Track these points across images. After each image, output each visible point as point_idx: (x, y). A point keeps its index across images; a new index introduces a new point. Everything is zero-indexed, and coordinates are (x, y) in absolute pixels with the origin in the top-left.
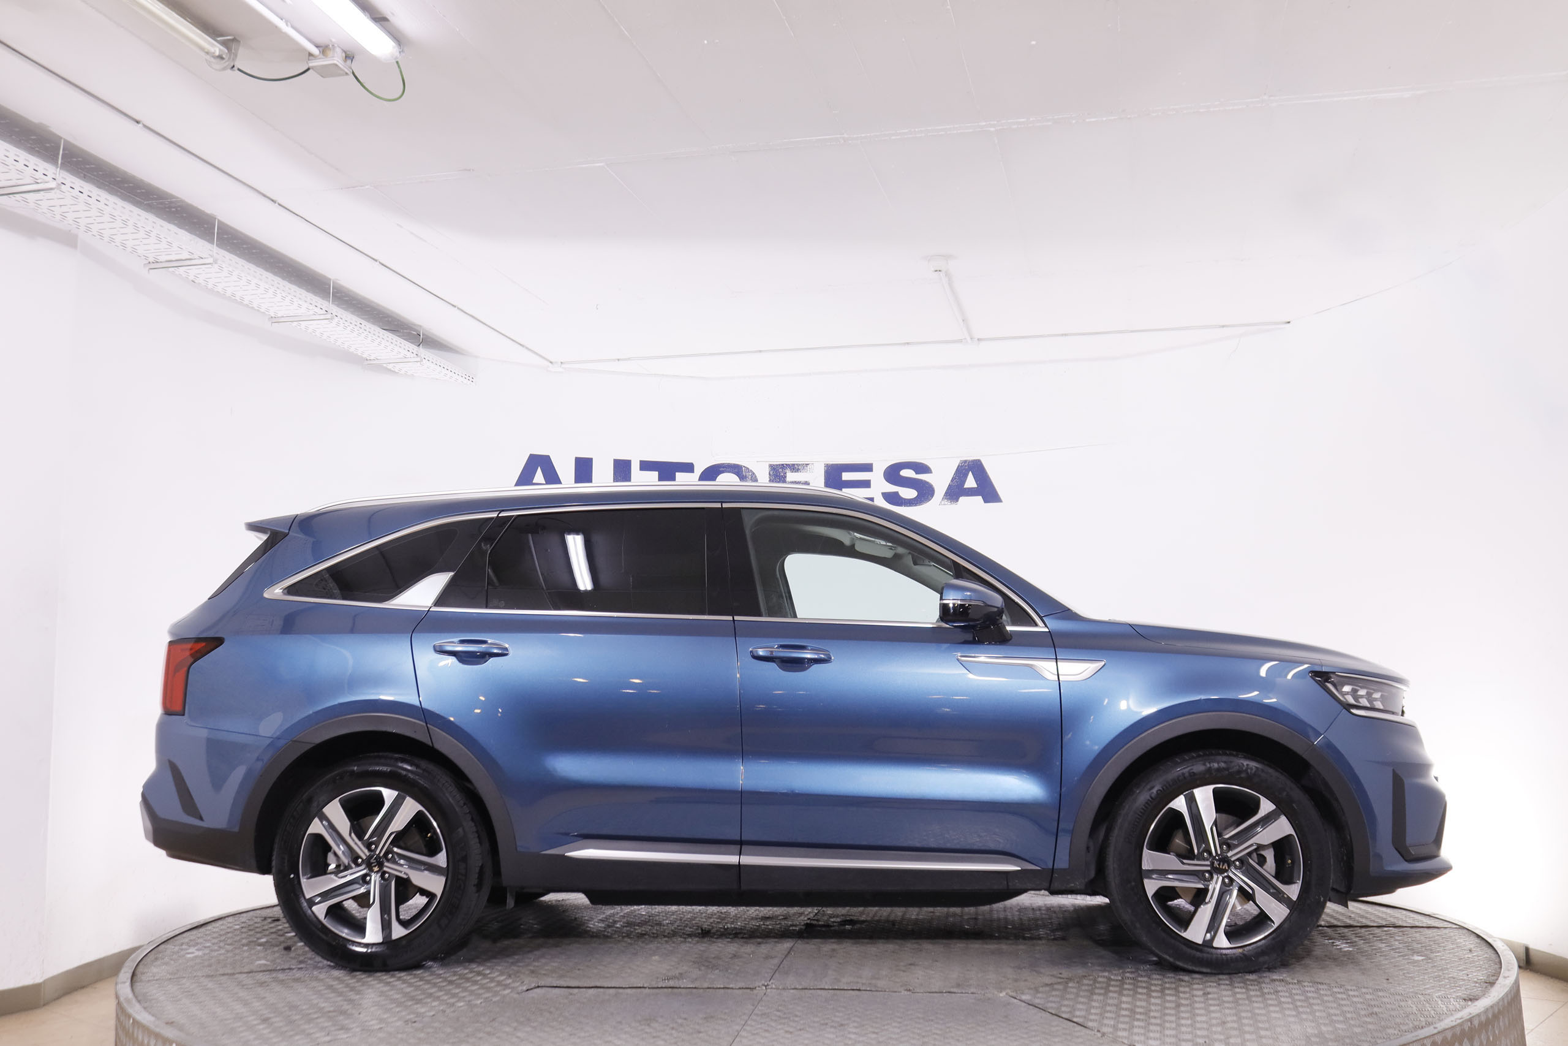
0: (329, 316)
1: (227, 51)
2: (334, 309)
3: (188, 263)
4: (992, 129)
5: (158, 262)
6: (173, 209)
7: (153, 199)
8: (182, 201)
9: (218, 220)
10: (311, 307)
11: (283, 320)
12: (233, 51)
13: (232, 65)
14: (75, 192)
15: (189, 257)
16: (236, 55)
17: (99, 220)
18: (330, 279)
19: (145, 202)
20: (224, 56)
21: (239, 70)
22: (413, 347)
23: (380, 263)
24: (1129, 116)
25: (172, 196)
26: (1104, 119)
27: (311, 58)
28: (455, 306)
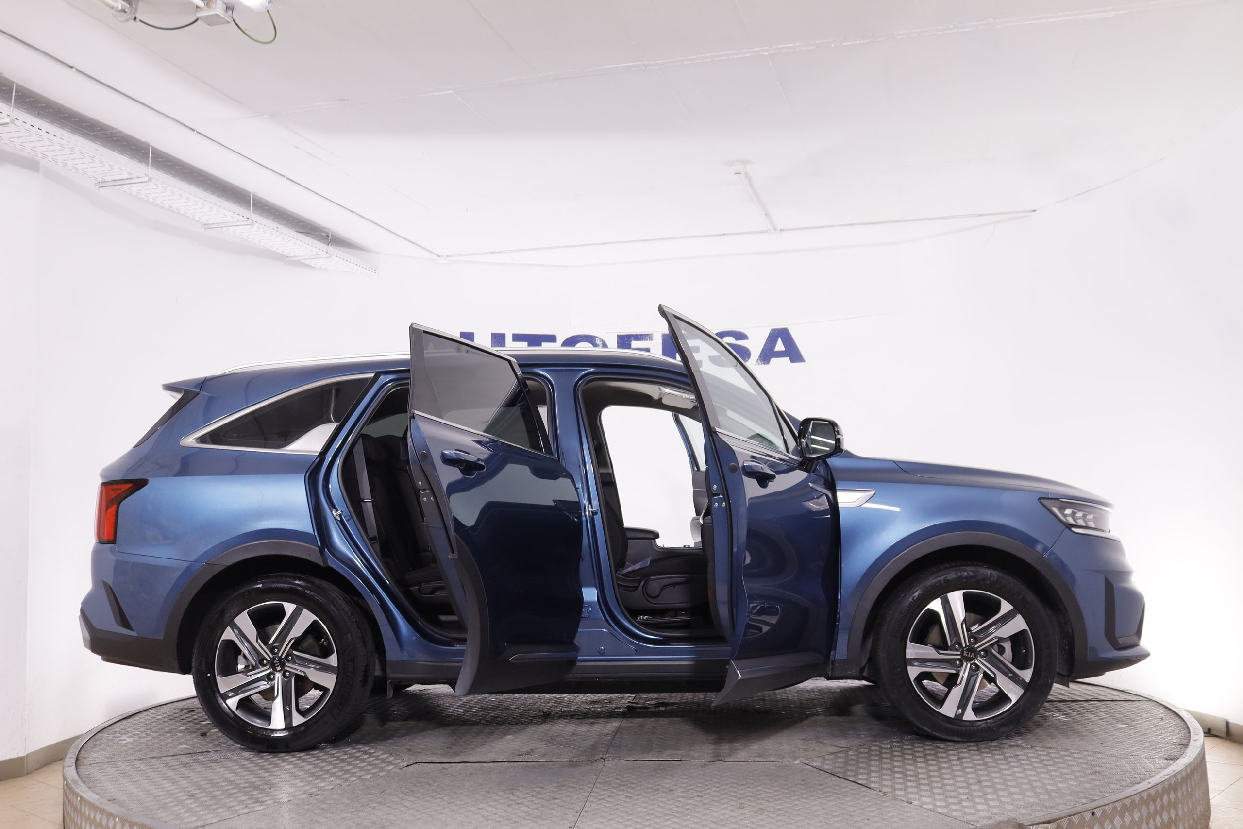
0: (250, 222)
1: (128, 6)
2: (256, 217)
3: (129, 181)
4: (766, 54)
5: (105, 182)
6: (115, 139)
7: (98, 131)
8: (120, 132)
9: (152, 147)
10: (234, 215)
11: (214, 226)
12: (133, 6)
13: (134, 17)
14: (28, 126)
15: (129, 177)
16: (136, 10)
17: (51, 148)
18: (250, 193)
19: (91, 134)
20: (126, 10)
21: (141, 21)
22: (323, 246)
23: (287, 178)
24: (878, 40)
25: (113, 128)
26: (858, 42)
27: (198, 9)
28: (354, 212)
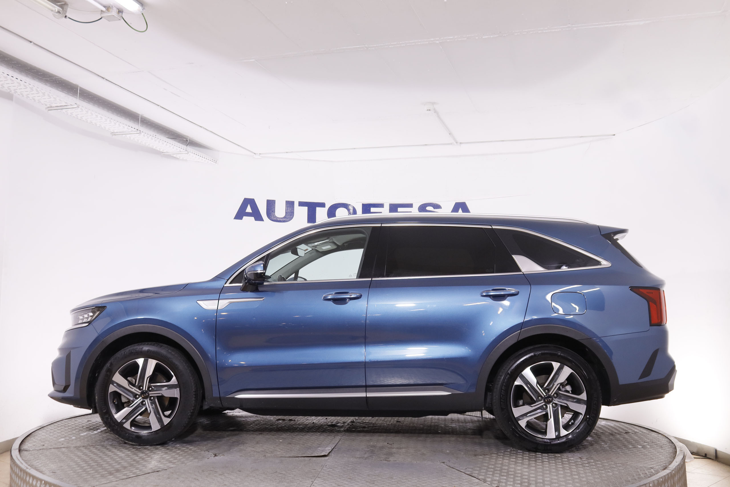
0: (138, 132)
1: (61, 10)
2: (143, 129)
3: (65, 107)
4: (437, 42)
5: (52, 107)
6: (58, 82)
7: (48, 77)
8: (61, 78)
9: (80, 87)
10: (129, 128)
11: (117, 134)
12: (65, 9)
13: (65, 16)
14: (5, 75)
15: (66, 105)
16: (66, 12)
17: (19, 87)
18: (139, 115)
19: (44, 79)
20: (60, 12)
21: (69, 18)
22: (184, 147)
23: (160, 106)
24: (504, 35)
25: (56, 76)
26: (492, 36)
27: (102, 12)
28: (202, 127)
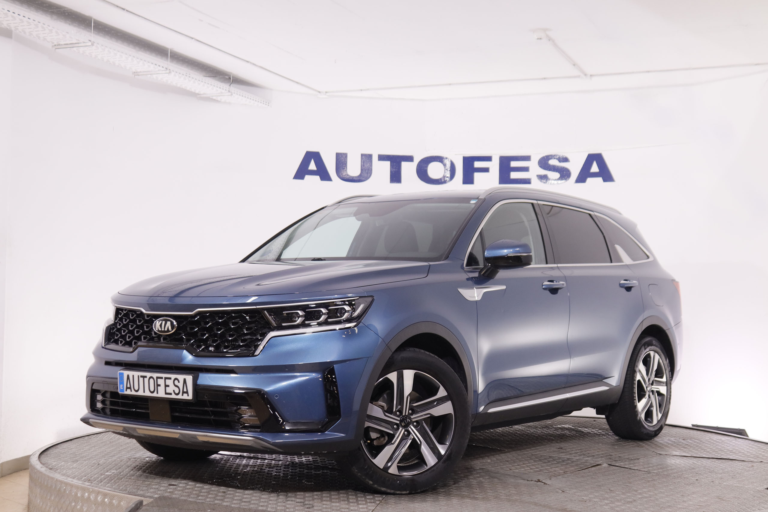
0: (168, 71)
3: (77, 45)
5: (59, 45)
6: (67, 14)
7: (55, 9)
8: (70, 9)
9: (94, 19)
10: (156, 67)
11: (140, 74)
14: (6, 11)
15: (77, 42)
18: (168, 49)
19: (50, 11)
22: (226, 86)
23: (195, 39)
25: (65, 8)
28: (248, 62)
